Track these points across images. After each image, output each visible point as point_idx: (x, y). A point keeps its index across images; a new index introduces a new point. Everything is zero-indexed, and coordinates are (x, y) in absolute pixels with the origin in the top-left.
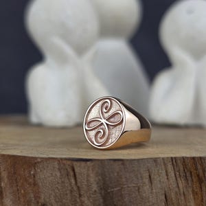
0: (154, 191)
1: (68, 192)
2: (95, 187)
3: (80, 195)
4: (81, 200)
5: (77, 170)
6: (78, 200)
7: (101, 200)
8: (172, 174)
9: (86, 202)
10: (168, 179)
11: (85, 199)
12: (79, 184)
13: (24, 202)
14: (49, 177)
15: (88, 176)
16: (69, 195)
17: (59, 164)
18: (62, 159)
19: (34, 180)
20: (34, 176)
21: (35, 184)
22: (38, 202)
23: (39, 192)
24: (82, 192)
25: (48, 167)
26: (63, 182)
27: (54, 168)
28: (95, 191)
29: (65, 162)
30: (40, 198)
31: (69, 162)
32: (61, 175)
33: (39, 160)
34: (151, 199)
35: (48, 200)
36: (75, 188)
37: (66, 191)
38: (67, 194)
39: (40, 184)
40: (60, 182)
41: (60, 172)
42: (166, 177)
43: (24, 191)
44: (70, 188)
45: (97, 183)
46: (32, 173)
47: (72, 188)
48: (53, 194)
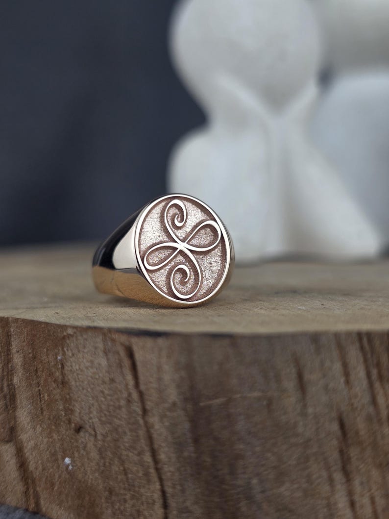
0: (310, 410)
1: (123, 403)
2: (173, 395)
3: (145, 411)
4: (146, 423)
5: (139, 356)
6: (141, 422)
7: (187, 426)
8: (359, 373)
9: (157, 426)
10: (347, 382)
11: (154, 420)
12: (142, 387)
13: (49, 419)
14: (87, 368)
15: (159, 368)
16: (124, 410)
17: (104, 340)
18: (110, 330)
19: (63, 374)
20: (63, 367)
21: (64, 383)
22: (70, 421)
23: (70, 399)
24: (149, 405)
25: (84, 347)
26: (112, 380)
27: (96, 348)
28: (174, 404)
29: (116, 336)
30: (72, 411)
31: (123, 338)
32: (110, 366)
33: (70, 331)
34: (300, 430)
35: (86, 418)
36: (135, 396)
37: (118, 400)
38: (120, 407)
39: (73, 383)
40: (107, 379)
41: (108, 359)
42: (342, 380)
43: (49, 396)
44: (125, 395)
45: (179, 386)
46: (59, 358)
47: (130, 395)
48: (96, 404)
